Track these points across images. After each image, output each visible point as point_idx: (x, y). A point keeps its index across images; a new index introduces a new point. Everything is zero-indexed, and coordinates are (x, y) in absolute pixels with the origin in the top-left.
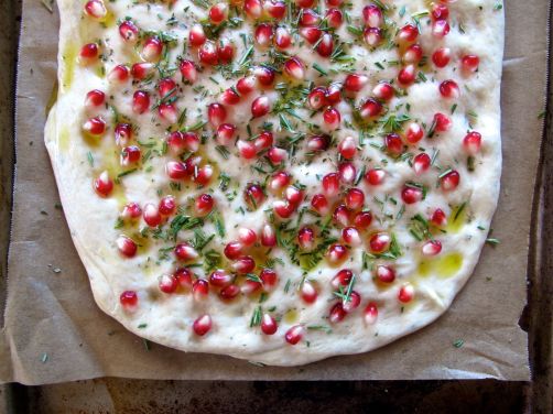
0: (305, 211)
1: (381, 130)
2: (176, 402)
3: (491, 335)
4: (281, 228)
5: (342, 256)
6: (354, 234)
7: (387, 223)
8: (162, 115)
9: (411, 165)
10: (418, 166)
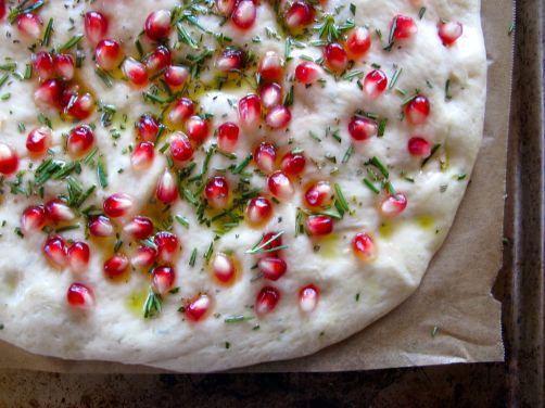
0: (214, 150)
1: (315, 39)
2: (63, 400)
3: (459, 308)
4: (183, 176)
5: (266, 213)
6: (282, 181)
7: (328, 168)
8: (20, 28)
9: (361, 87)
10: (370, 87)
